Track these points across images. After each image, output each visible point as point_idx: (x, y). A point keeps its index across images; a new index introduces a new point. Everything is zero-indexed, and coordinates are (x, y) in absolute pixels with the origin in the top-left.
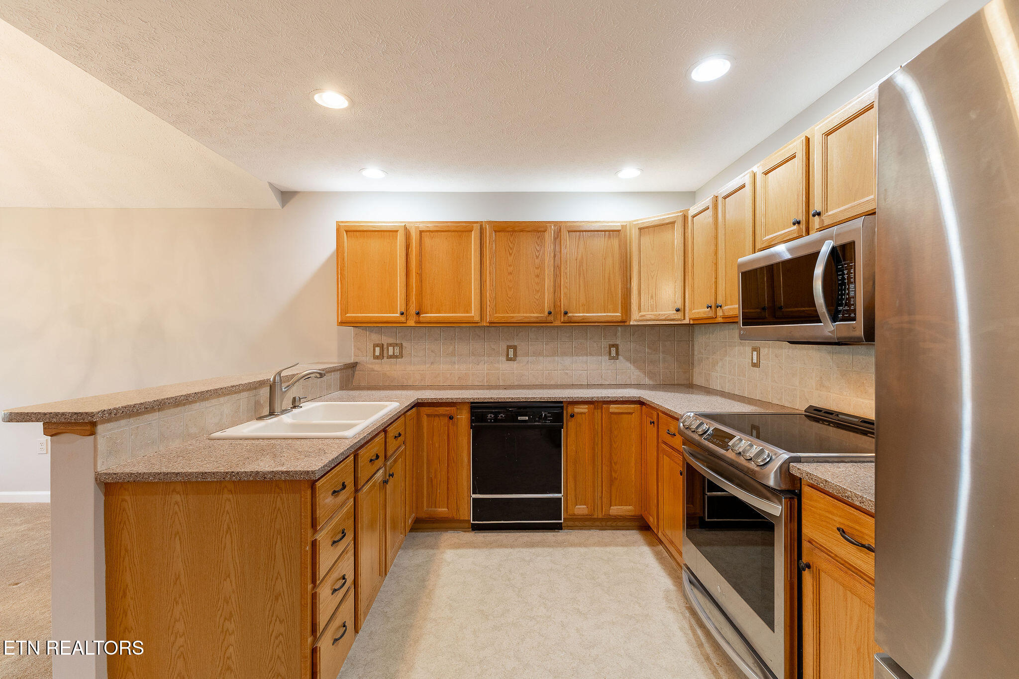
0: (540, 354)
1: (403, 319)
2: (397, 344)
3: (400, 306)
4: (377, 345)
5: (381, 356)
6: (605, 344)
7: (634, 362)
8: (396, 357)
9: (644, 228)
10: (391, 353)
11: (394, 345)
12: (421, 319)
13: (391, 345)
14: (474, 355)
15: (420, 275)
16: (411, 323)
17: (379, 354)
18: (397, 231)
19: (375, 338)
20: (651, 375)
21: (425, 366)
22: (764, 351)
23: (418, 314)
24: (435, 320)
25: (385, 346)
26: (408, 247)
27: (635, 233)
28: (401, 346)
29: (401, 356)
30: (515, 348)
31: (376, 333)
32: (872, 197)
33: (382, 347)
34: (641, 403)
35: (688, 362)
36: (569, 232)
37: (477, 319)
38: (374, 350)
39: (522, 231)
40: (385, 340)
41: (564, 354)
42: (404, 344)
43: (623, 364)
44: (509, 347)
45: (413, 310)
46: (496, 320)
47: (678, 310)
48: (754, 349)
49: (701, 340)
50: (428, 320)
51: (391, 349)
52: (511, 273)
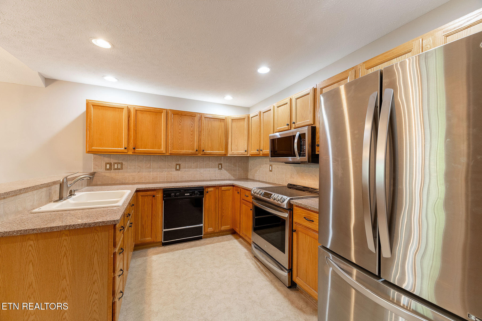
0: (191, 168)
1: (126, 151)
2: (119, 163)
3: (124, 144)
4: (108, 163)
6: (217, 163)
7: (227, 170)
8: (119, 169)
9: (233, 119)
10: (116, 167)
11: (118, 163)
12: (136, 151)
13: (116, 163)
14: (160, 168)
15: (135, 131)
16: (130, 153)
17: (109, 168)
18: (123, 109)
19: (107, 160)
20: (234, 175)
21: (135, 174)
22: (273, 166)
23: (134, 149)
24: (144, 152)
25: (113, 164)
26: (129, 117)
27: (230, 121)
28: (122, 164)
29: (122, 168)
30: (179, 165)
31: (107, 157)
32: (309, 120)
33: (111, 164)
34: (233, 186)
35: (246, 170)
36: (205, 118)
37: (164, 152)
38: (106, 166)
39: (185, 115)
40: (112, 161)
41: (201, 167)
42: (123, 163)
43: (224, 171)
44: (177, 165)
45: (131, 147)
46: (173, 153)
47: (246, 151)
48: (270, 165)
49: (251, 162)
50: (139, 152)
51: (116, 165)
52: (180, 133)
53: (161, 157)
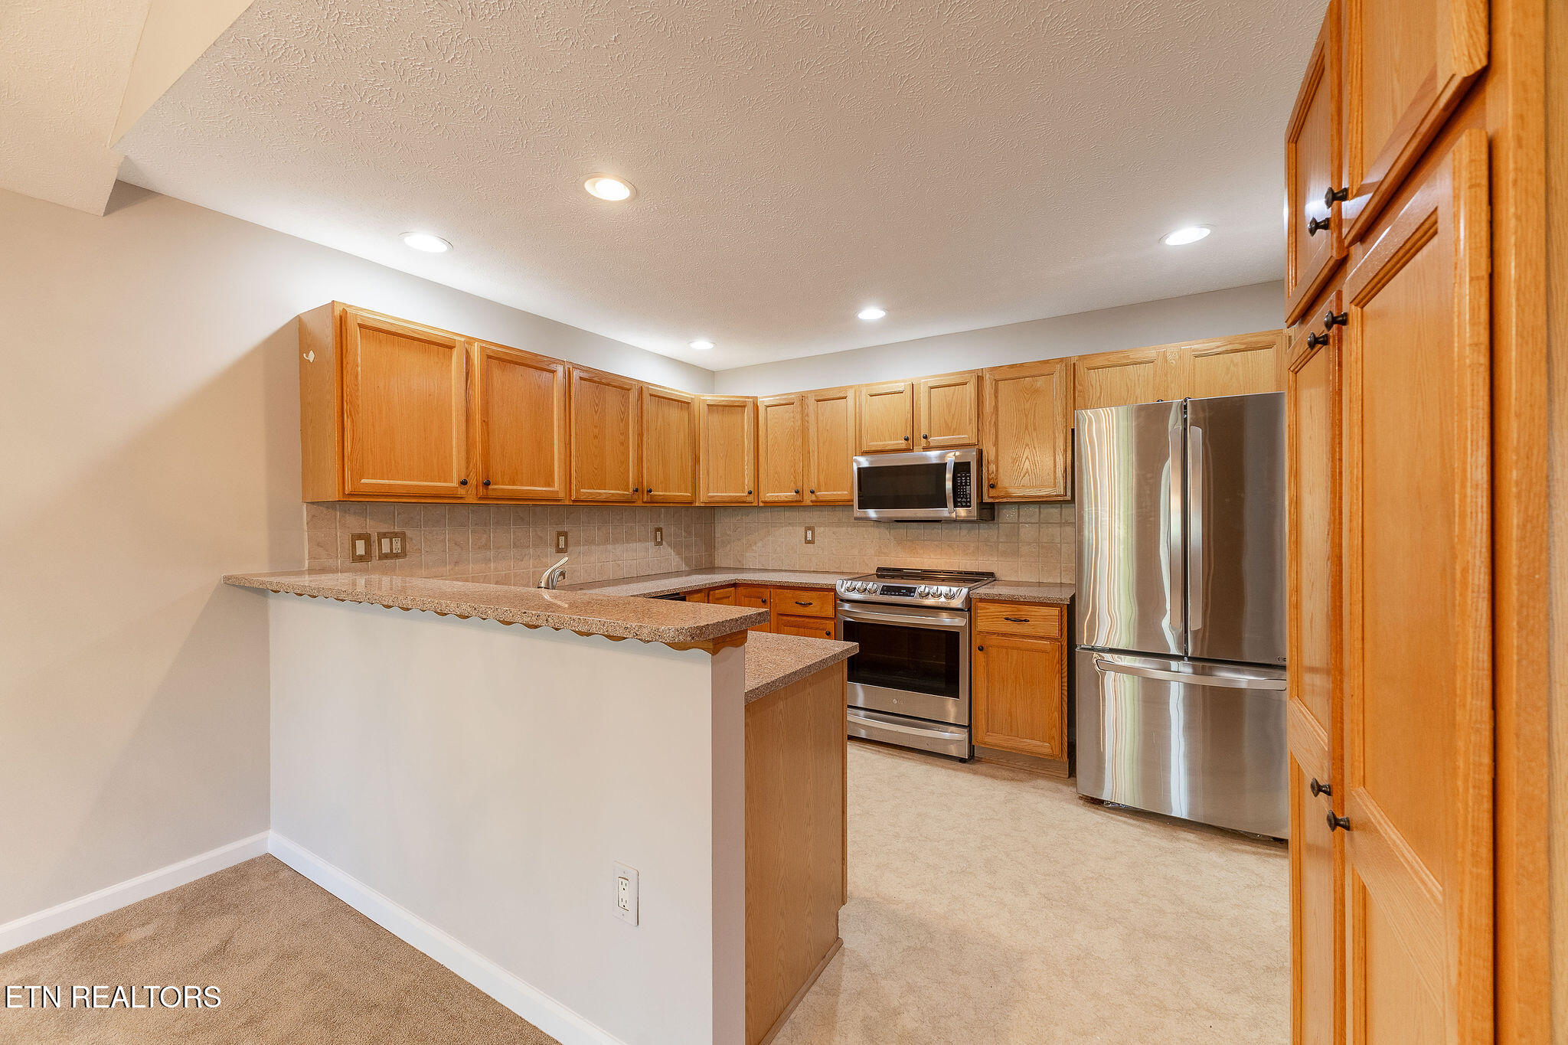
0: (592, 542)
1: (462, 491)
2: (395, 534)
3: (457, 466)
4: (360, 537)
5: (366, 558)
6: (651, 526)
7: (676, 547)
8: (397, 556)
9: (712, 405)
10: (386, 549)
11: (391, 536)
12: (490, 493)
13: (384, 535)
14: (515, 546)
17: (364, 553)
18: (451, 348)
19: (354, 524)
20: (687, 560)
21: (445, 569)
22: (818, 530)
23: (487, 484)
24: (512, 494)
25: (374, 537)
26: (467, 377)
27: (704, 409)
28: (403, 536)
29: (403, 554)
30: (565, 534)
31: (355, 513)
33: (367, 538)
34: (734, 585)
35: (710, 545)
36: (651, 395)
37: (561, 495)
38: (354, 546)
39: (608, 385)
40: (373, 527)
41: (616, 541)
42: (409, 533)
43: (667, 551)
44: (559, 534)
45: (478, 477)
46: (582, 498)
48: (807, 529)
49: (725, 523)
50: (499, 494)
51: (385, 542)
52: (596, 437)
53: (517, 512)
